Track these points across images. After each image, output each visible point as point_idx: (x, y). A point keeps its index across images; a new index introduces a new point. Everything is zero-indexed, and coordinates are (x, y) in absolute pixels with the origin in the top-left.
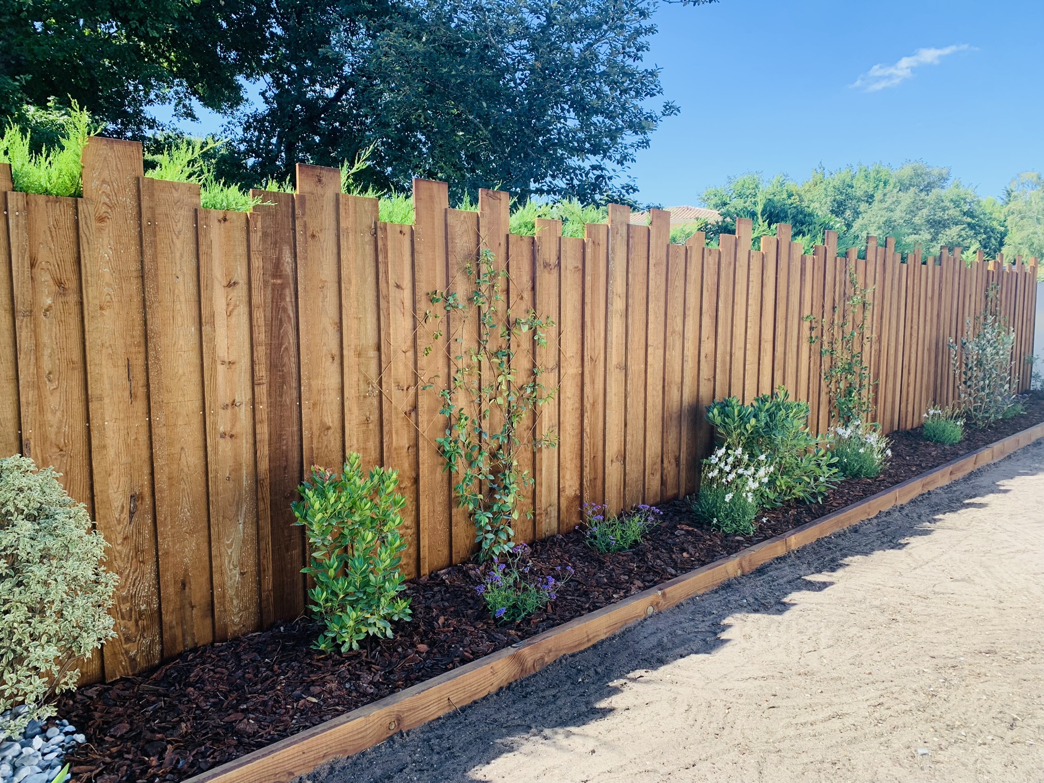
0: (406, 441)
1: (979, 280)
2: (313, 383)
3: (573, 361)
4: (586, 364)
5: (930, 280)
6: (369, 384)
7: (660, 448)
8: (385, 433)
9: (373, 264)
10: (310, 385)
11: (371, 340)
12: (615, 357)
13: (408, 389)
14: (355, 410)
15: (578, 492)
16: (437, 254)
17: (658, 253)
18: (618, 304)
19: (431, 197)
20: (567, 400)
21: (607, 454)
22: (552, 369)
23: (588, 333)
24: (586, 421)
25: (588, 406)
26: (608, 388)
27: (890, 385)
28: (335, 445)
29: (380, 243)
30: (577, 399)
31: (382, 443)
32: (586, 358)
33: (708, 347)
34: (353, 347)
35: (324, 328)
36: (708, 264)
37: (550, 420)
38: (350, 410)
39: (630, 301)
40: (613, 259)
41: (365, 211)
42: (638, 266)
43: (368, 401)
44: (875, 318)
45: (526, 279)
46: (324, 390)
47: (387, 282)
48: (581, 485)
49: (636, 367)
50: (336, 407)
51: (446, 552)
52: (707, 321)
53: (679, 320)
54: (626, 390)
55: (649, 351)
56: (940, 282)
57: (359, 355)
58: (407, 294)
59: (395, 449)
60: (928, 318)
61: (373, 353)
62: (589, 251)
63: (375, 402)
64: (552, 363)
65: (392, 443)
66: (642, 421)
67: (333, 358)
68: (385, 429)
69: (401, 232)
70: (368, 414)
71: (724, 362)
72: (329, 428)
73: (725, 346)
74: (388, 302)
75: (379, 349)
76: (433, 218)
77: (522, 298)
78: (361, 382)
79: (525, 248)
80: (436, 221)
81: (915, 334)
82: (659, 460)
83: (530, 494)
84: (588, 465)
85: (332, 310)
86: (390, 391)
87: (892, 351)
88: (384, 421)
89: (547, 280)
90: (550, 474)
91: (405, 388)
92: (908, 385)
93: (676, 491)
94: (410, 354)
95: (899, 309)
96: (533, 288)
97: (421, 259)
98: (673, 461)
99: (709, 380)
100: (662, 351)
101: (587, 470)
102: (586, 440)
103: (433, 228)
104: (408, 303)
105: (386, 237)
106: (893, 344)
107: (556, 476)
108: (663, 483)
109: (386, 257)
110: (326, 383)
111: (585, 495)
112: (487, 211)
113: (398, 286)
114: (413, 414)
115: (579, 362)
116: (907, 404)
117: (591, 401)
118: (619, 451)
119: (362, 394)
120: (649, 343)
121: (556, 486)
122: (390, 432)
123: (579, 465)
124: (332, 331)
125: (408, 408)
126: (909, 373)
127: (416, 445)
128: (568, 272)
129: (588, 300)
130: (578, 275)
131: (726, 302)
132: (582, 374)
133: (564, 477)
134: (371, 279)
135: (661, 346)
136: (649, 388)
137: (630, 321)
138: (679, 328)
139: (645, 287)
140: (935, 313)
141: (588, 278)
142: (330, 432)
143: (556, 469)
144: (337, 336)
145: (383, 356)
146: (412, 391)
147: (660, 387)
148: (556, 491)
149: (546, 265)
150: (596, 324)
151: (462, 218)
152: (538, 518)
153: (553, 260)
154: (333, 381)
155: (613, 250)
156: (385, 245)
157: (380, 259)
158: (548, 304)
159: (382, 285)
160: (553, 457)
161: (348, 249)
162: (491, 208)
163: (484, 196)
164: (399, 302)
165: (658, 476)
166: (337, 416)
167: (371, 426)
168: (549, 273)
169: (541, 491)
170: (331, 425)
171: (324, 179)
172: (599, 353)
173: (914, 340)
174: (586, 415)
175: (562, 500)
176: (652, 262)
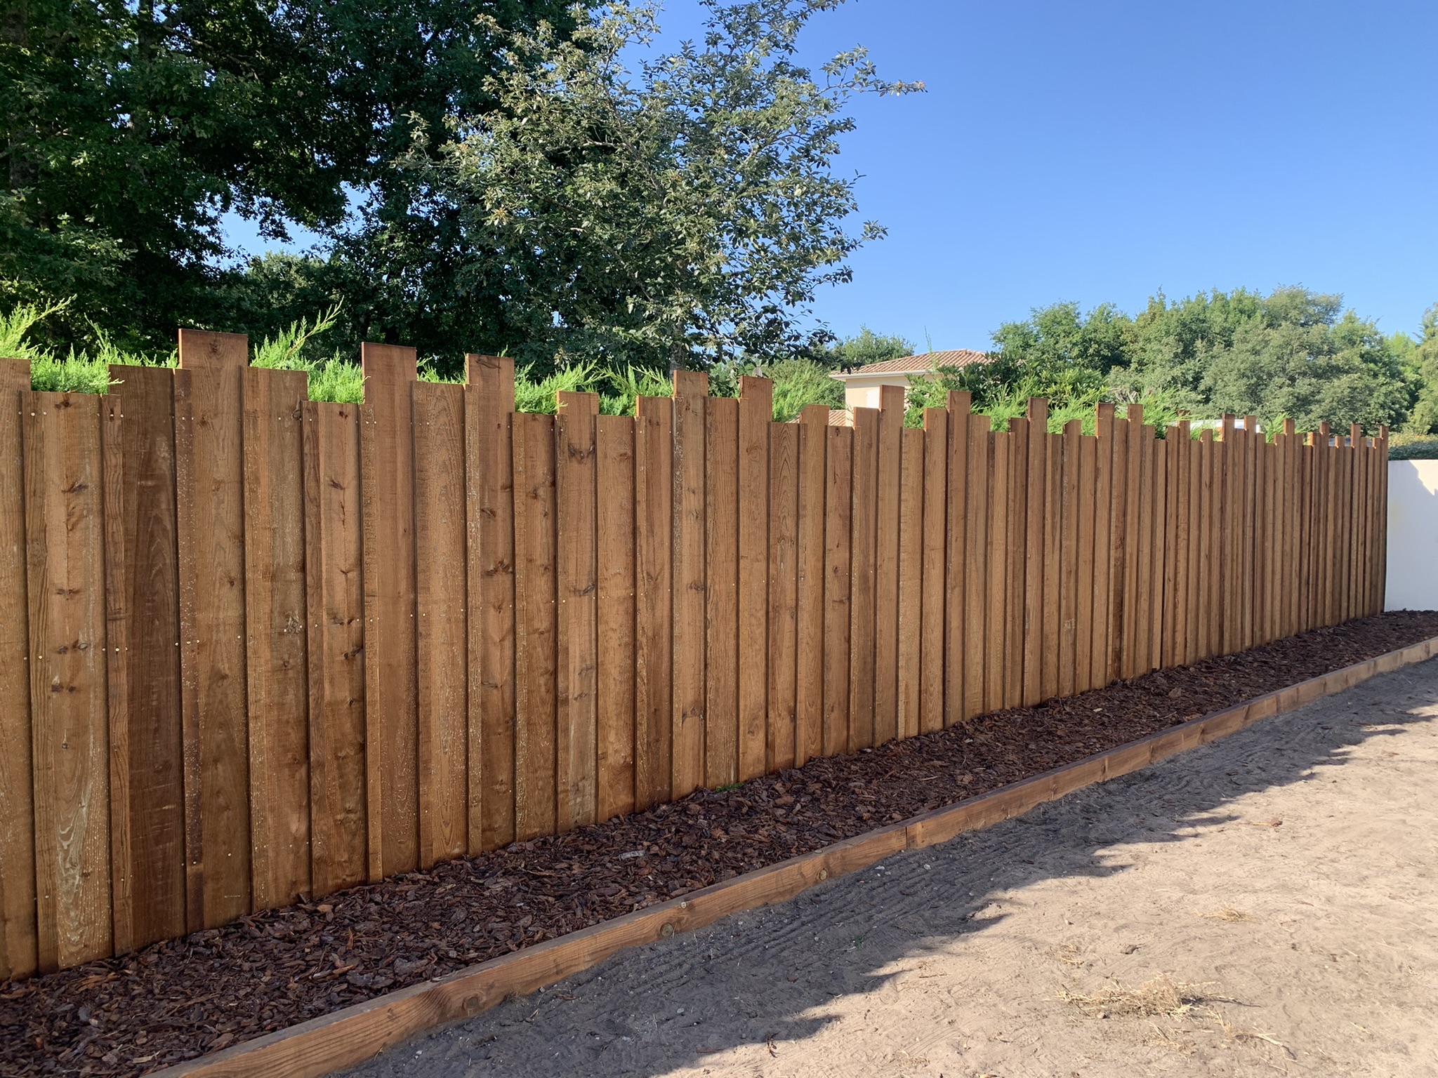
0: (347, 693)
1: (1289, 460)
2: (199, 616)
3: (619, 579)
4: (639, 583)
5: (1206, 462)
6: (287, 616)
7: (763, 697)
8: (311, 683)
9: (296, 455)
10: (193, 620)
11: (292, 556)
12: (687, 574)
13: (350, 622)
14: (265, 653)
15: (629, 760)
16: (398, 441)
17: (752, 432)
18: (690, 503)
19: (390, 368)
20: (610, 633)
21: (676, 706)
22: (586, 591)
23: (642, 541)
24: (640, 661)
25: (642, 639)
26: (676, 615)
27: (1144, 605)
28: (235, 699)
29: (307, 429)
30: (626, 630)
31: (307, 696)
32: (639, 576)
33: (837, 557)
34: (261, 567)
35: (218, 544)
36: (834, 447)
37: (583, 659)
38: (255, 652)
39: (710, 498)
40: (680, 442)
41: (285, 388)
42: (724, 450)
43: (286, 639)
44: (1113, 514)
45: (541, 471)
46: (218, 625)
47: (317, 481)
48: (634, 749)
49: (721, 586)
50: (236, 650)
51: (411, 844)
52: (834, 523)
53: (790, 522)
54: (705, 617)
55: (741, 566)
56: (1224, 463)
57: (273, 578)
58: (350, 496)
59: (330, 704)
60: (1205, 513)
61: (293, 575)
62: (641, 432)
63: (299, 642)
64: (584, 584)
65: (323, 696)
66: (733, 660)
67: (232, 583)
68: (313, 676)
69: (341, 414)
70: (286, 657)
71: (864, 578)
72: (224, 677)
73: (866, 557)
74: (318, 506)
75: (303, 569)
76: (392, 394)
77: (536, 497)
78: (276, 614)
79: (540, 429)
80: (397, 398)
81: (1183, 535)
82: (762, 713)
83: (550, 764)
84: (644, 722)
85: (231, 519)
86: (321, 625)
87: (1145, 560)
88: (311, 666)
89: (575, 474)
90: (583, 734)
91: (346, 621)
92: (1175, 607)
93: (791, 756)
94: (353, 575)
95: (1154, 501)
96: (554, 484)
97: (372, 449)
98: (784, 714)
99: (841, 602)
100: (764, 564)
101: (642, 730)
102: (642, 689)
103: (393, 407)
104: (351, 507)
105: (316, 422)
106: (1146, 550)
107: (593, 737)
108: (769, 745)
109: (316, 446)
110: (221, 616)
111: (640, 763)
112: (478, 383)
113: (335, 485)
114: (358, 656)
115: (628, 583)
116: (1174, 631)
117: (650, 634)
118: (696, 701)
119: (278, 630)
120: (741, 554)
121: (593, 751)
122: (320, 682)
123: (630, 722)
124: (230, 548)
125: (349, 649)
126: (1176, 590)
127: (362, 698)
128: (609, 461)
129: (641, 497)
130: (625, 467)
131: (865, 497)
132: (635, 597)
133: (605, 739)
134: (292, 477)
135: (762, 557)
136: (744, 615)
137: (710, 525)
138: (789, 532)
139: (734, 479)
140: (1217, 505)
141: (641, 469)
142: (226, 683)
143: (592, 728)
144: (238, 552)
145: (309, 579)
146: (356, 624)
147: (763, 612)
148: (594, 757)
149: (573, 453)
150: (657, 529)
151: (438, 393)
152: (561, 796)
153: (586, 445)
154: (231, 613)
155: (680, 429)
156: (315, 433)
157: (307, 449)
158: (579, 504)
159: (310, 484)
160: (588, 712)
161: (256, 438)
162: (485, 379)
163: (474, 364)
164: (336, 506)
165: (761, 735)
166: (236, 661)
167: (291, 673)
168: (580, 462)
169: (567, 760)
170: (227, 672)
171: (221, 349)
172: (662, 569)
173: (1182, 544)
174: (640, 652)
175: (602, 771)
176: (743, 445)
